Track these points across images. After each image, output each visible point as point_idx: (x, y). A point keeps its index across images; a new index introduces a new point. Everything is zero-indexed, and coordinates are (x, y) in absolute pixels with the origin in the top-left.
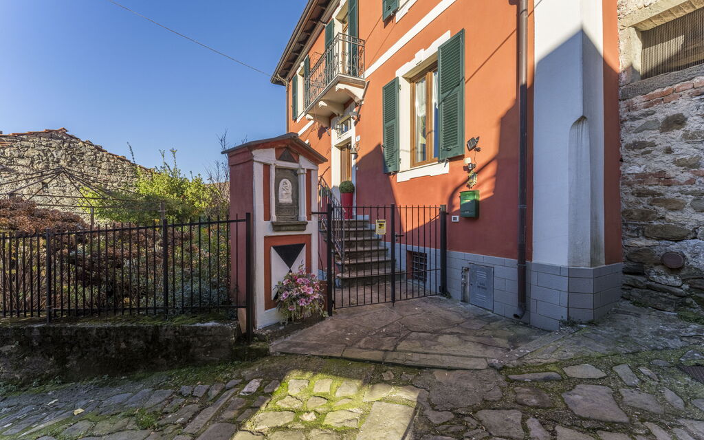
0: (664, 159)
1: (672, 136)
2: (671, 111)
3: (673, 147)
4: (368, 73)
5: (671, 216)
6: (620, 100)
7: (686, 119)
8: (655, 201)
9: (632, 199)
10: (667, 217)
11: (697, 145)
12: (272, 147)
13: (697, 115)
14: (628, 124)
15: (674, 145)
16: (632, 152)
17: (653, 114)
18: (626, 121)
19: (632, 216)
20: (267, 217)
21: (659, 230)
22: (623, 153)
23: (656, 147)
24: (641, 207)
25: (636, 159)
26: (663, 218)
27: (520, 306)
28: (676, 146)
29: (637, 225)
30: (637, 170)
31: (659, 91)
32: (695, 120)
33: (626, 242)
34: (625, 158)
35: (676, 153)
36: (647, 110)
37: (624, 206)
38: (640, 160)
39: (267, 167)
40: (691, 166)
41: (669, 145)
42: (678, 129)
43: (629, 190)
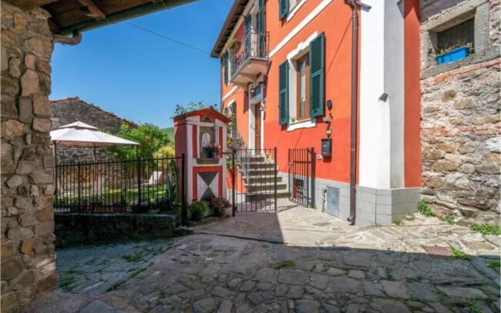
0: (444, 119)
1: (448, 104)
2: (449, 88)
3: (449, 112)
4: (271, 54)
5: (448, 156)
6: (421, 79)
7: (456, 93)
8: (440, 147)
9: (427, 145)
10: (446, 157)
11: (461, 111)
12: (198, 115)
13: (462, 91)
14: (425, 95)
15: (450, 110)
16: (427, 114)
17: (438, 89)
18: (424, 93)
19: (427, 156)
20: (195, 155)
21: (441, 166)
22: (422, 114)
23: (440, 111)
24: (432, 150)
25: (429, 119)
26: (443, 158)
27: (351, 214)
28: (450, 111)
29: (429, 162)
30: (430, 125)
31: (441, 74)
32: (461, 95)
33: (424, 173)
34: (424, 118)
35: (450, 115)
36: (435, 86)
37: (423, 149)
38: (432, 120)
39: (195, 127)
40: (458, 124)
41: (446, 110)
42: (452, 100)
43: (425, 139)
